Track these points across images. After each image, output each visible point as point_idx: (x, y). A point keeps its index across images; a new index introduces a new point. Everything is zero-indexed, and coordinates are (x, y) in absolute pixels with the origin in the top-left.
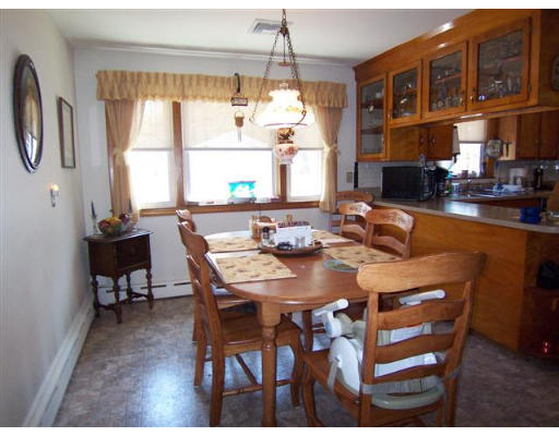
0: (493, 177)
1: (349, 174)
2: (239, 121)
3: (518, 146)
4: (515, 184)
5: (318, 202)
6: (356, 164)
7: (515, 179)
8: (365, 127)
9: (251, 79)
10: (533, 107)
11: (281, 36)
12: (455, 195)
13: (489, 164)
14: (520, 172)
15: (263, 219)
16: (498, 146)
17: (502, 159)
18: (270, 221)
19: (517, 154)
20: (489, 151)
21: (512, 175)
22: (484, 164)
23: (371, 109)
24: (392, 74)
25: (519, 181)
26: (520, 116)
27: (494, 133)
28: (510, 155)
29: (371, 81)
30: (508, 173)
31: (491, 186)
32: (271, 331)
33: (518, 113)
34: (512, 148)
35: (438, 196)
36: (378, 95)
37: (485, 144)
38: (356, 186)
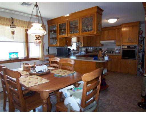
0: (79, 50)
1: (47, 50)
2: (13, 33)
3: (84, 43)
4: (83, 52)
5: (39, 58)
6: (49, 47)
7: (83, 51)
8: (51, 37)
9: (17, 20)
10: (95, 34)
11: (35, 7)
12: (72, 55)
13: (78, 47)
14: (84, 49)
15: (26, 64)
16: (79, 43)
17: (80, 46)
18: (28, 65)
19: (83, 45)
20: (78, 45)
21: (82, 50)
22: (77, 48)
23: (53, 32)
24: (59, 24)
25: (84, 51)
26: (84, 37)
27: (78, 40)
28: (82, 45)
29: (53, 25)
30: (81, 49)
31: (79, 52)
32: (46, 100)
33: (83, 36)
34: (82, 44)
35: (69, 55)
36: (54, 29)
37: (77, 43)
38: (49, 53)
